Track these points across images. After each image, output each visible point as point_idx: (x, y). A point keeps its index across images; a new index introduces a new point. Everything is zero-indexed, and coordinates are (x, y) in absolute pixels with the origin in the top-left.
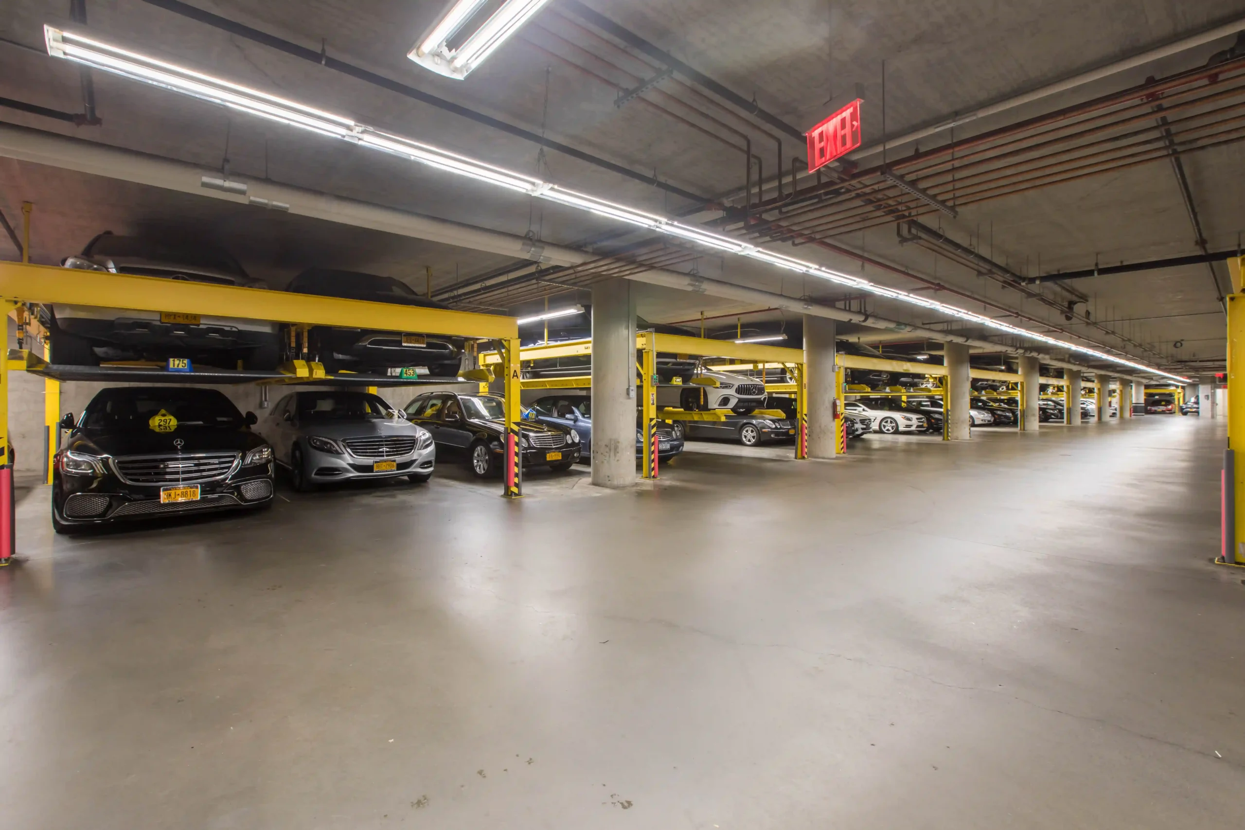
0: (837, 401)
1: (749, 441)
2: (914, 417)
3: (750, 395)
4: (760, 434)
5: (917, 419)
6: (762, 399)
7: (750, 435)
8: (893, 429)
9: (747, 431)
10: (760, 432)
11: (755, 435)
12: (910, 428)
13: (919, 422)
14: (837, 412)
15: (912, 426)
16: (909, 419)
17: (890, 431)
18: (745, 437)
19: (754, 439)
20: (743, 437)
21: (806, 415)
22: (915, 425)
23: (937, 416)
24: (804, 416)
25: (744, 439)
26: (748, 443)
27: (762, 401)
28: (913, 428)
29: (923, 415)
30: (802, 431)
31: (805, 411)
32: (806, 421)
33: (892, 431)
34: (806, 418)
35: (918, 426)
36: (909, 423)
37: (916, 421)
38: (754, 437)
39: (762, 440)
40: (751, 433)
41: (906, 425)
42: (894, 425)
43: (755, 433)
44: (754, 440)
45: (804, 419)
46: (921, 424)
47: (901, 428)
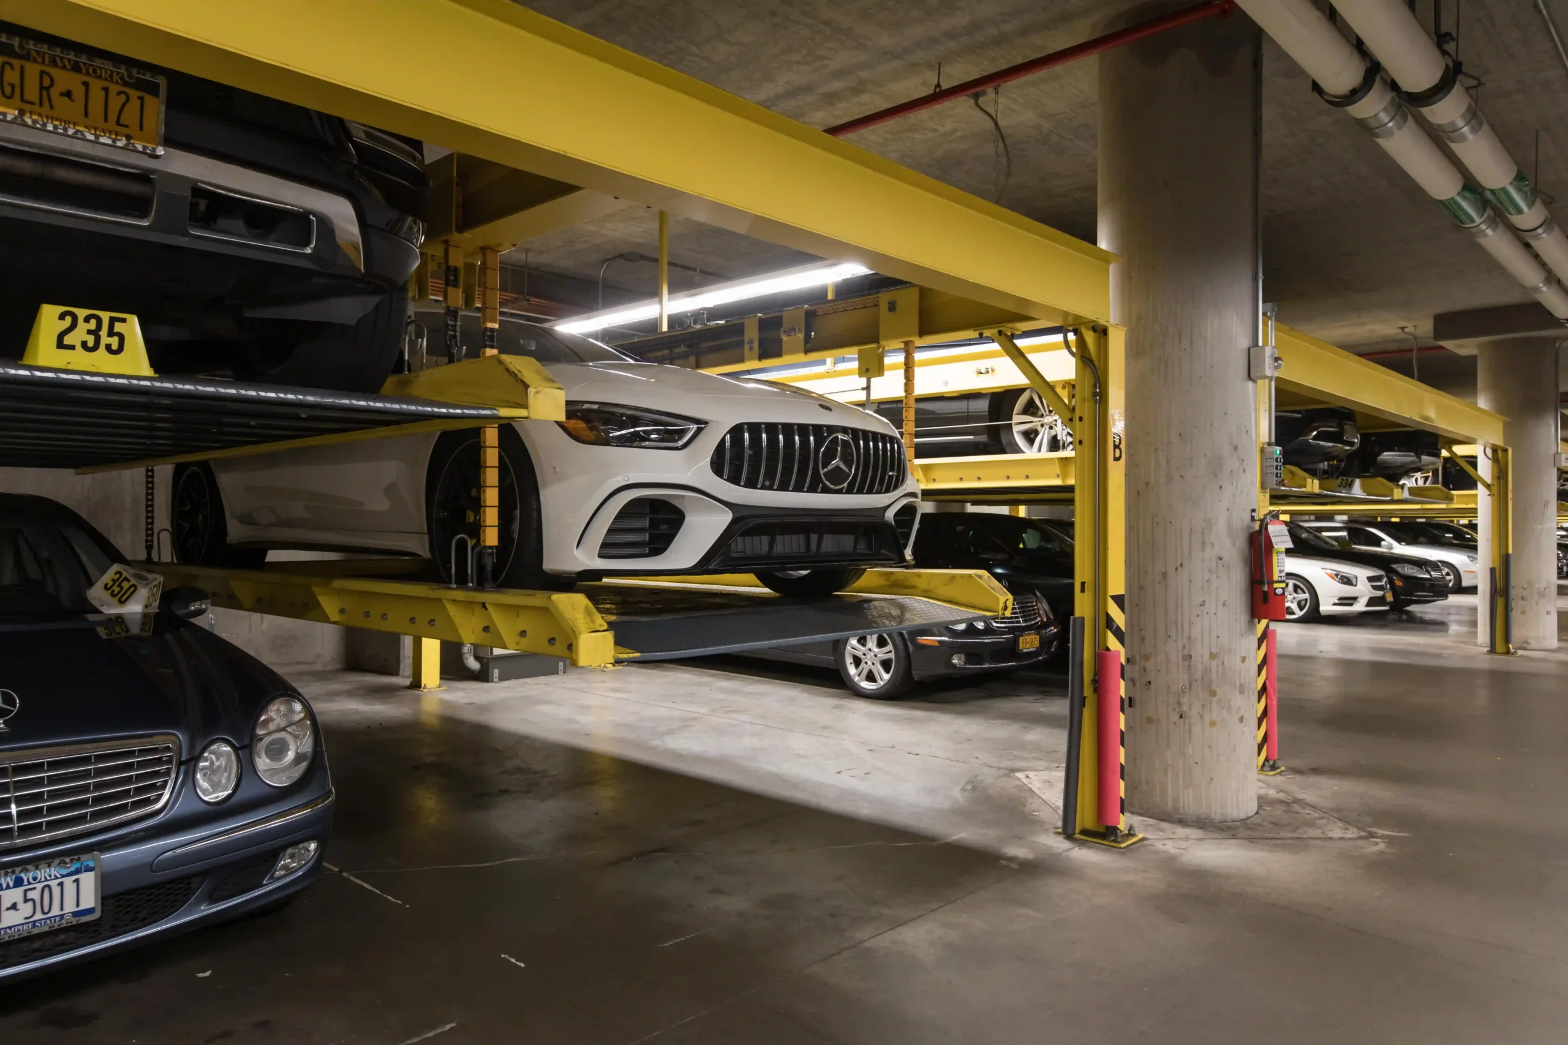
0: (1271, 528)
1: (871, 677)
2: (1362, 573)
3: (812, 489)
4: (908, 655)
5: (1370, 579)
6: (890, 515)
7: (873, 653)
8: (1301, 608)
9: (862, 641)
10: (911, 648)
11: (892, 656)
12: (1351, 605)
13: (1375, 588)
14: (1271, 582)
15: (1355, 599)
16: (1347, 581)
17: (1293, 613)
18: (857, 661)
19: (887, 671)
20: (849, 660)
21: (1119, 600)
22: (1362, 597)
23: (1408, 570)
24: (1113, 610)
25: (852, 670)
26: (866, 685)
27: (887, 525)
28: (1360, 607)
29: (1379, 567)
30: (1100, 684)
31: (1116, 584)
32: (1119, 635)
33: (1299, 614)
34: (1119, 618)
35: (1372, 602)
36: (1347, 591)
37: (1369, 584)
38: (886, 665)
39: (916, 675)
40: (876, 650)
41: (1340, 599)
42: (1307, 596)
43: (890, 647)
44: (887, 677)
45: (1109, 622)
46: (1380, 593)
47: (1327, 607)
